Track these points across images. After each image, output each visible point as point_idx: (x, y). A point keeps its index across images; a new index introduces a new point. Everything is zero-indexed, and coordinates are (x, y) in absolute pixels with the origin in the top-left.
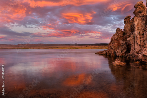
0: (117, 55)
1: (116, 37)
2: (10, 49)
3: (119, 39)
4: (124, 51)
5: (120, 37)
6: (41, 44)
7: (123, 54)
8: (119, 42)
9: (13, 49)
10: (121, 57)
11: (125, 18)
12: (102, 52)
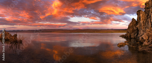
0: (131, 37)
1: (131, 25)
2: (69, 32)
3: (133, 26)
4: (136, 35)
5: (134, 25)
6: (88, 29)
7: (135, 37)
8: (133, 28)
9: (70, 32)
10: (133, 38)
11: (138, 12)
12: (124, 35)
